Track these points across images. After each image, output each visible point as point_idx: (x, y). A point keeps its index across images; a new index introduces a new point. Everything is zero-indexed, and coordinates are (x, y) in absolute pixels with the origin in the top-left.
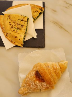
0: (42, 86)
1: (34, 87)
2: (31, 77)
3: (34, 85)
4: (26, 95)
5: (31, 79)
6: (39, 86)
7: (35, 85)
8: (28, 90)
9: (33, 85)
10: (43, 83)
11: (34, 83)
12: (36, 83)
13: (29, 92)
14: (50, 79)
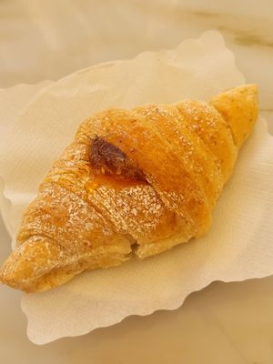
0: (134, 211)
1: (89, 226)
2: (64, 177)
3: (84, 211)
4: (47, 287)
5: (63, 186)
6: (116, 216)
7: (90, 211)
8: (55, 253)
9: (79, 215)
10: (136, 190)
11: (86, 201)
12: (95, 198)
13: (67, 262)
14: (175, 160)
